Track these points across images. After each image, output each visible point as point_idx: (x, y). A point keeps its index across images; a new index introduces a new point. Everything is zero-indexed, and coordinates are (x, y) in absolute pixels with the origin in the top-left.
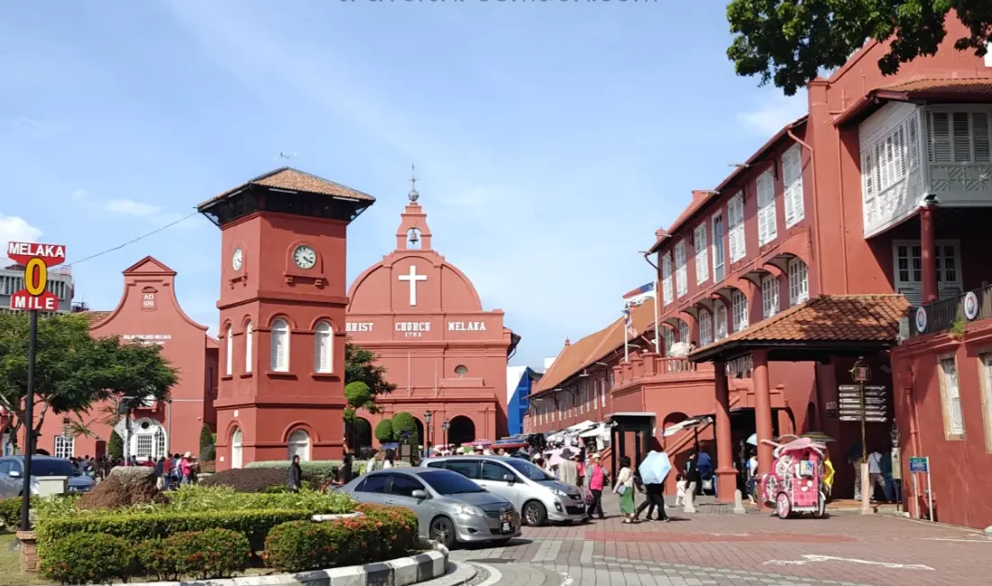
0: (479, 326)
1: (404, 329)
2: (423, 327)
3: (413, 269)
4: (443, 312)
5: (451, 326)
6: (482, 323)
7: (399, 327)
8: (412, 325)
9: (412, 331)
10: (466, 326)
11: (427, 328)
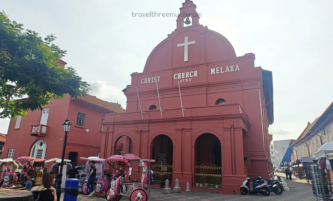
0: (234, 68)
1: (179, 77)
2: (193, 74)
3: (186, 38)
4: (207, 62)
5: (213, 71)
6: (237, 66)
7: (177, 76)
8: (185, 74)
9: (185, 78)
10: (224, 69)
11: (196, 75)
